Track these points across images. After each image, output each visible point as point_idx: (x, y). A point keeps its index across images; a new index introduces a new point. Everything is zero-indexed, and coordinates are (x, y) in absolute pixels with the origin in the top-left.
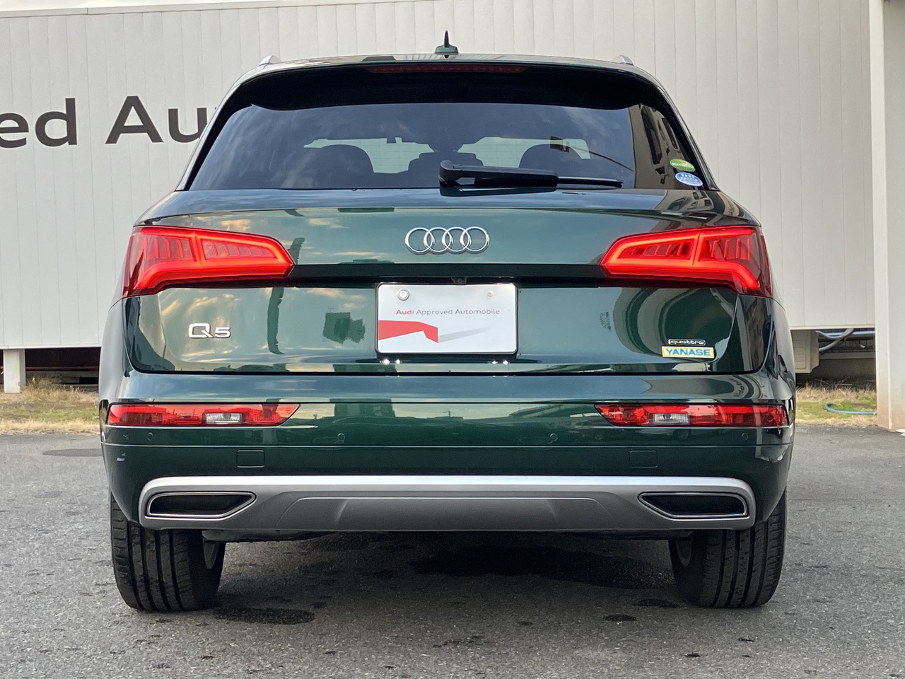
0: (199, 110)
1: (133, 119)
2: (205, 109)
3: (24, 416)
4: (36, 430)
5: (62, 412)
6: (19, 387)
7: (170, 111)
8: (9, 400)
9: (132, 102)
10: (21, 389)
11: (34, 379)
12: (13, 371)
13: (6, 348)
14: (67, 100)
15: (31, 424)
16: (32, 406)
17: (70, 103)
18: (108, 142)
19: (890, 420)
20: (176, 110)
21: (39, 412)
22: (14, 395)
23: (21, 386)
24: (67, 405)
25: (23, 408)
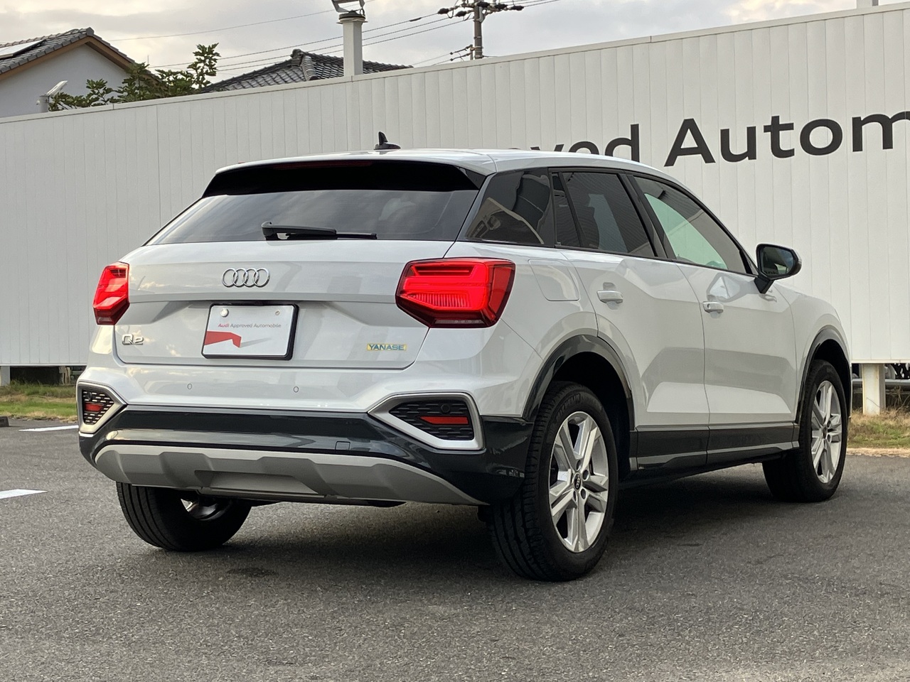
0: (748, 128)
1: (689, 142)
2: (754, 128)
7: (722, 131)
9: (689, 125)
14: (632, 126)
17: (635, 129)
18: (666, 165)
20: (728, 130)
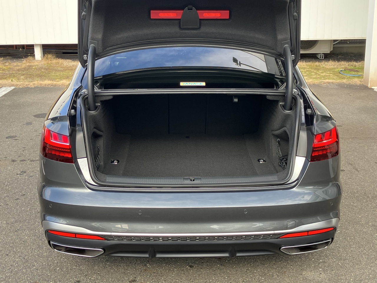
4: (49, 85)
10: (41, 59)
11: (46, 55)
12: (38, 52)
13: (35, 44)
15: (47, 82)
16: (46, 69)
19: (369, 83)
21: (49, 73)
22: (39, 61)
25: (43, 70)
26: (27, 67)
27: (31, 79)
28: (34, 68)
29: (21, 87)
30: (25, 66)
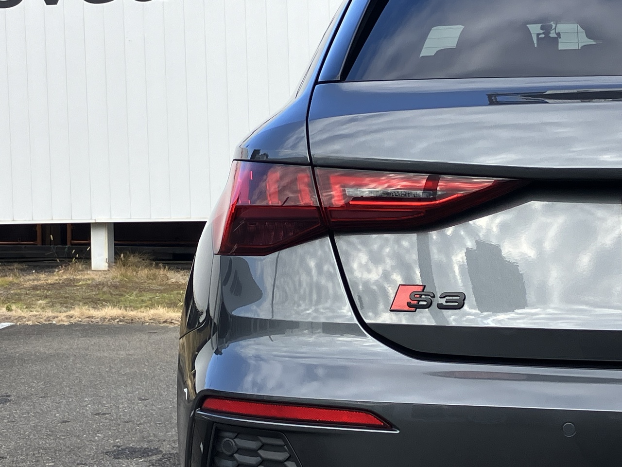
3: (104, 300)
4: (114, 319)
5: (147, 296)
6: (107, 265)
8: (93, 279)
10: (109, 266)
11: (122, 255)
12: (101, 247)
13: (94, 221)
15: (109, 312)
16: (116, 287)
21: (122, 295)
22: (100, 273)
23: (109, 264)
24: (154, 286)
25: (105, 289)
26: (61, 282)
27: (66, 307)
28: (80, 283)
29: (30, 323)
30: (57, 280)
